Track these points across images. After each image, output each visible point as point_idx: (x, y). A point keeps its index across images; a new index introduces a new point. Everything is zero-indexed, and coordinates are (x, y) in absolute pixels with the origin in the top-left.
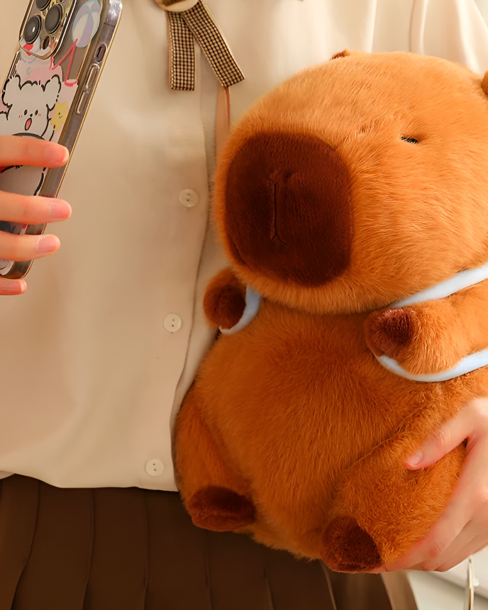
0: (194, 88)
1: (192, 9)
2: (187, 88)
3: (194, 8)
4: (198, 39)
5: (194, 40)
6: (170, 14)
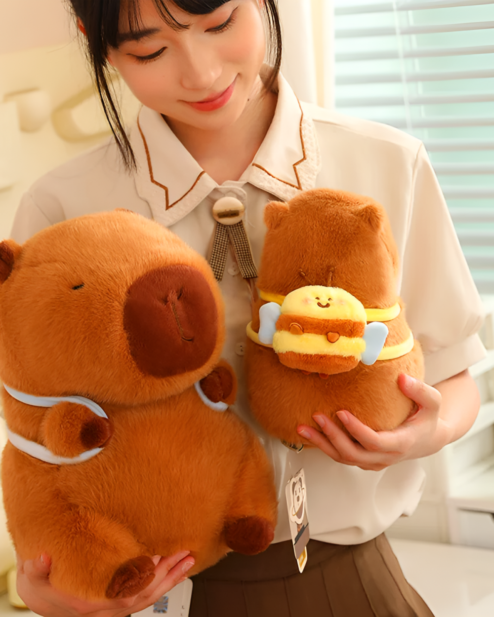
0: (221, 279)
1: (237, 223)
2: (217, 278)
6: (218, 225)
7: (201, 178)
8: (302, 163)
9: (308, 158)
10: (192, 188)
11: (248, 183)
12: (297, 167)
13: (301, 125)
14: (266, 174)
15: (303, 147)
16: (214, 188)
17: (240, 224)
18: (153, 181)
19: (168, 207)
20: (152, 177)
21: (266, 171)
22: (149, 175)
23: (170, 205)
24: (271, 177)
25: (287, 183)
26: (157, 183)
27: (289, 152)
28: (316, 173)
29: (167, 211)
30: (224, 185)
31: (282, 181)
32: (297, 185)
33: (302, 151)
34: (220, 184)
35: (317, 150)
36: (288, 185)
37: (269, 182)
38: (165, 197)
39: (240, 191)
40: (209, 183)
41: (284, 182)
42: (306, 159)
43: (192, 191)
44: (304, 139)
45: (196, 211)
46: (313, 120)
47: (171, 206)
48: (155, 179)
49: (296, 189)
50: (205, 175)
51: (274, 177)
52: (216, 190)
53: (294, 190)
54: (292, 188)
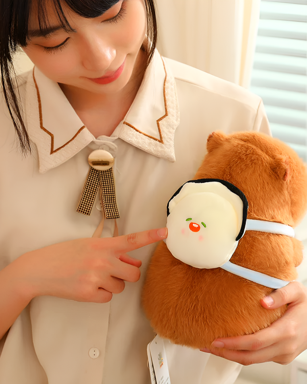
0: (89, 214)
1: (108, 170)
2: (86, 213)
3: (109, 170)
4: (101, 186)
5: (99, 186)
6: (92, 169)
7: (81, 131)
8: (164, 119)
9: (169, 114)
10: (73, 139)
11: (119, 138)
12: (160, 122)
13: (164, 85)
14: (135, 131)
15: (165, 105)
16: (91, 141)
17: (110, 170)
18: (42, 127)
19: (52, 152)
20: (41, 124)
21: (134, 129)
22: (39, 122)
23: (54, 149)
24: (138, 133)
25: (151, 137)
26: (45, 130)
27: (154, 109)
28: (175, 128)
29: (51, 155)
30: (99, 139)
31: (147, 136)
32: (159, 138)
33: (164, 108)
34: (96, 138)
35: (177, 106)
36: (151, 139)
37: (136, 138)
38: (50, 142)
39: (113, 145)
40: (87, 136)
41: (149, 137)
42: (167, 116)
43: (73, 141)
44: (167, 97)
45: (75, 158)
46: (175, 78)
47: (55, 151)
48: (44, 126)
49: (158, 142)
50: (85, 129)
51: (141, 133)
52: (93, 142)
53: (157, 143)
54: (155, 141)
